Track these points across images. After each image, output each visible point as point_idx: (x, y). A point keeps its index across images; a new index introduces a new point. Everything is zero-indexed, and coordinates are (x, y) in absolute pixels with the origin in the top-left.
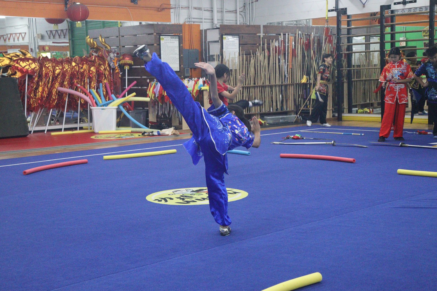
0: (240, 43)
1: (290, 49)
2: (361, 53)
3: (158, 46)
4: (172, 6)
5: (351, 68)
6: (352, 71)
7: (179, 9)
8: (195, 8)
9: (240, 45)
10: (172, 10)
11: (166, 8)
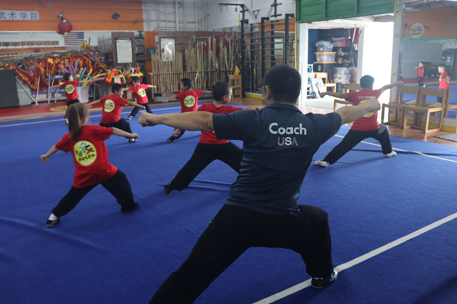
0: (176, 43)
1: (214, 48)
2: (277, 50)
3: (115, 47)
4: (144, 20)
5: (254, 61)
6: (255, 63)
7: (149, 22)
8: (163, 21)
9: (177, 45)
10: (144, 23)
11: (139, 22)
